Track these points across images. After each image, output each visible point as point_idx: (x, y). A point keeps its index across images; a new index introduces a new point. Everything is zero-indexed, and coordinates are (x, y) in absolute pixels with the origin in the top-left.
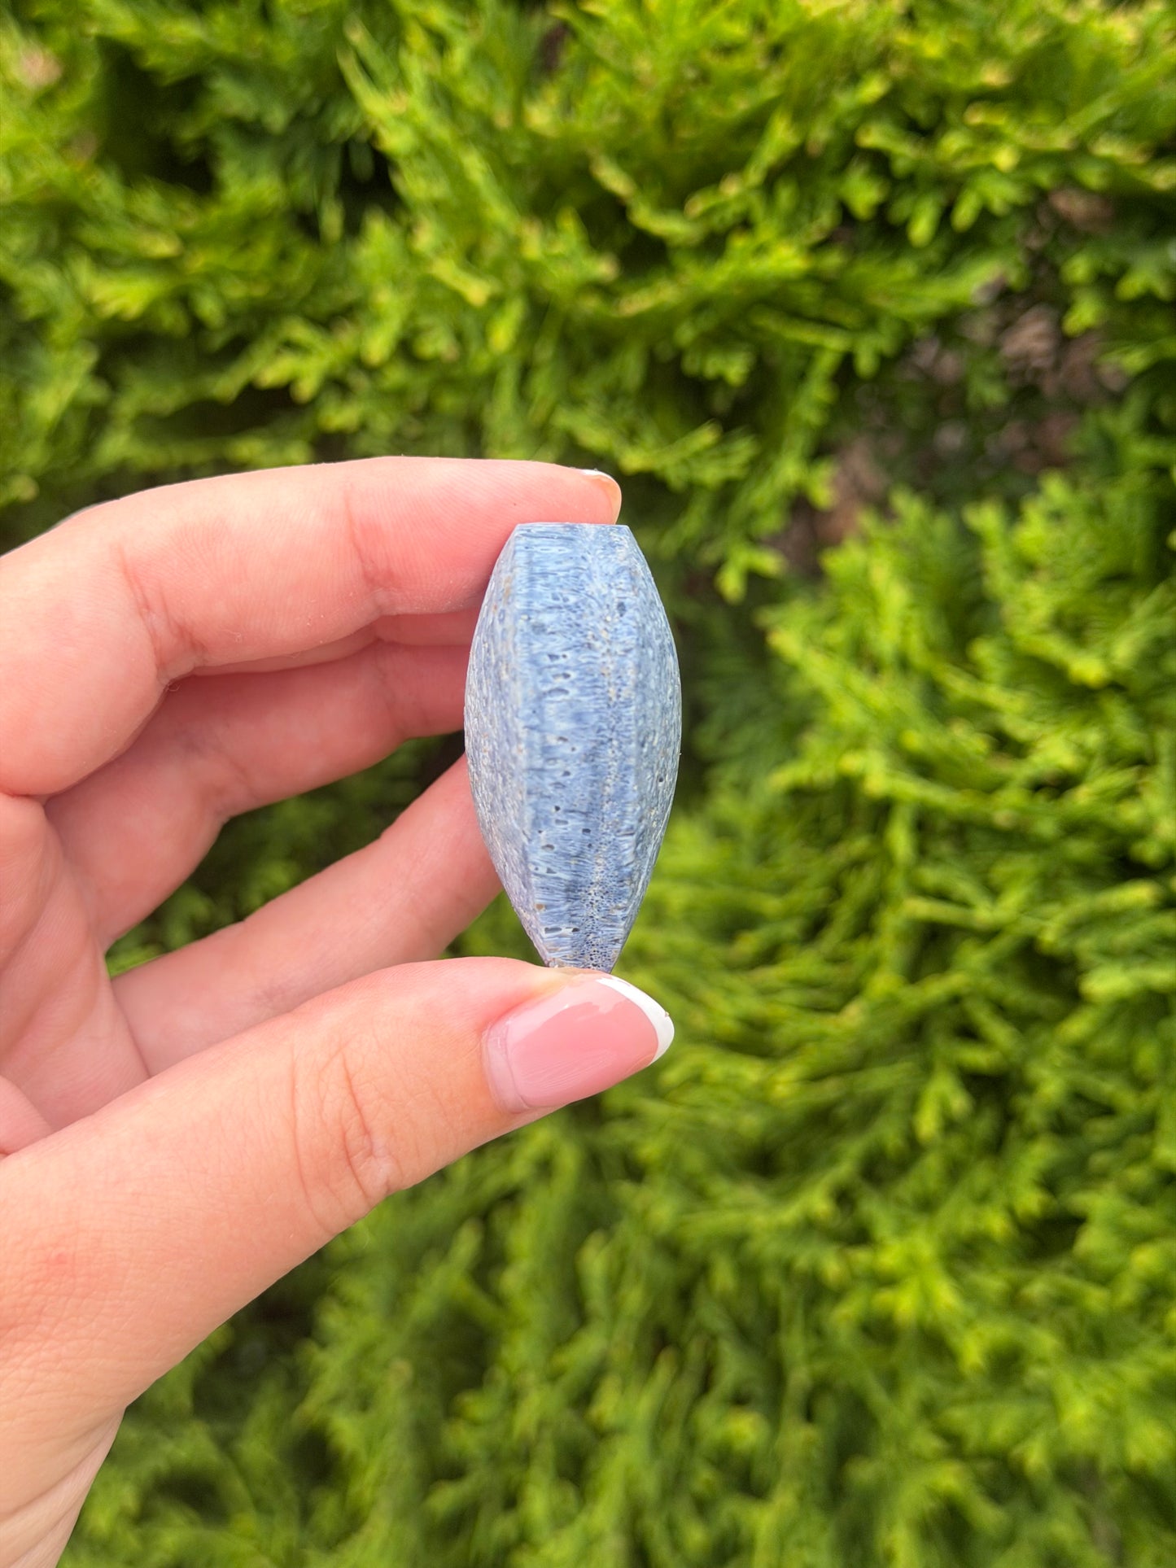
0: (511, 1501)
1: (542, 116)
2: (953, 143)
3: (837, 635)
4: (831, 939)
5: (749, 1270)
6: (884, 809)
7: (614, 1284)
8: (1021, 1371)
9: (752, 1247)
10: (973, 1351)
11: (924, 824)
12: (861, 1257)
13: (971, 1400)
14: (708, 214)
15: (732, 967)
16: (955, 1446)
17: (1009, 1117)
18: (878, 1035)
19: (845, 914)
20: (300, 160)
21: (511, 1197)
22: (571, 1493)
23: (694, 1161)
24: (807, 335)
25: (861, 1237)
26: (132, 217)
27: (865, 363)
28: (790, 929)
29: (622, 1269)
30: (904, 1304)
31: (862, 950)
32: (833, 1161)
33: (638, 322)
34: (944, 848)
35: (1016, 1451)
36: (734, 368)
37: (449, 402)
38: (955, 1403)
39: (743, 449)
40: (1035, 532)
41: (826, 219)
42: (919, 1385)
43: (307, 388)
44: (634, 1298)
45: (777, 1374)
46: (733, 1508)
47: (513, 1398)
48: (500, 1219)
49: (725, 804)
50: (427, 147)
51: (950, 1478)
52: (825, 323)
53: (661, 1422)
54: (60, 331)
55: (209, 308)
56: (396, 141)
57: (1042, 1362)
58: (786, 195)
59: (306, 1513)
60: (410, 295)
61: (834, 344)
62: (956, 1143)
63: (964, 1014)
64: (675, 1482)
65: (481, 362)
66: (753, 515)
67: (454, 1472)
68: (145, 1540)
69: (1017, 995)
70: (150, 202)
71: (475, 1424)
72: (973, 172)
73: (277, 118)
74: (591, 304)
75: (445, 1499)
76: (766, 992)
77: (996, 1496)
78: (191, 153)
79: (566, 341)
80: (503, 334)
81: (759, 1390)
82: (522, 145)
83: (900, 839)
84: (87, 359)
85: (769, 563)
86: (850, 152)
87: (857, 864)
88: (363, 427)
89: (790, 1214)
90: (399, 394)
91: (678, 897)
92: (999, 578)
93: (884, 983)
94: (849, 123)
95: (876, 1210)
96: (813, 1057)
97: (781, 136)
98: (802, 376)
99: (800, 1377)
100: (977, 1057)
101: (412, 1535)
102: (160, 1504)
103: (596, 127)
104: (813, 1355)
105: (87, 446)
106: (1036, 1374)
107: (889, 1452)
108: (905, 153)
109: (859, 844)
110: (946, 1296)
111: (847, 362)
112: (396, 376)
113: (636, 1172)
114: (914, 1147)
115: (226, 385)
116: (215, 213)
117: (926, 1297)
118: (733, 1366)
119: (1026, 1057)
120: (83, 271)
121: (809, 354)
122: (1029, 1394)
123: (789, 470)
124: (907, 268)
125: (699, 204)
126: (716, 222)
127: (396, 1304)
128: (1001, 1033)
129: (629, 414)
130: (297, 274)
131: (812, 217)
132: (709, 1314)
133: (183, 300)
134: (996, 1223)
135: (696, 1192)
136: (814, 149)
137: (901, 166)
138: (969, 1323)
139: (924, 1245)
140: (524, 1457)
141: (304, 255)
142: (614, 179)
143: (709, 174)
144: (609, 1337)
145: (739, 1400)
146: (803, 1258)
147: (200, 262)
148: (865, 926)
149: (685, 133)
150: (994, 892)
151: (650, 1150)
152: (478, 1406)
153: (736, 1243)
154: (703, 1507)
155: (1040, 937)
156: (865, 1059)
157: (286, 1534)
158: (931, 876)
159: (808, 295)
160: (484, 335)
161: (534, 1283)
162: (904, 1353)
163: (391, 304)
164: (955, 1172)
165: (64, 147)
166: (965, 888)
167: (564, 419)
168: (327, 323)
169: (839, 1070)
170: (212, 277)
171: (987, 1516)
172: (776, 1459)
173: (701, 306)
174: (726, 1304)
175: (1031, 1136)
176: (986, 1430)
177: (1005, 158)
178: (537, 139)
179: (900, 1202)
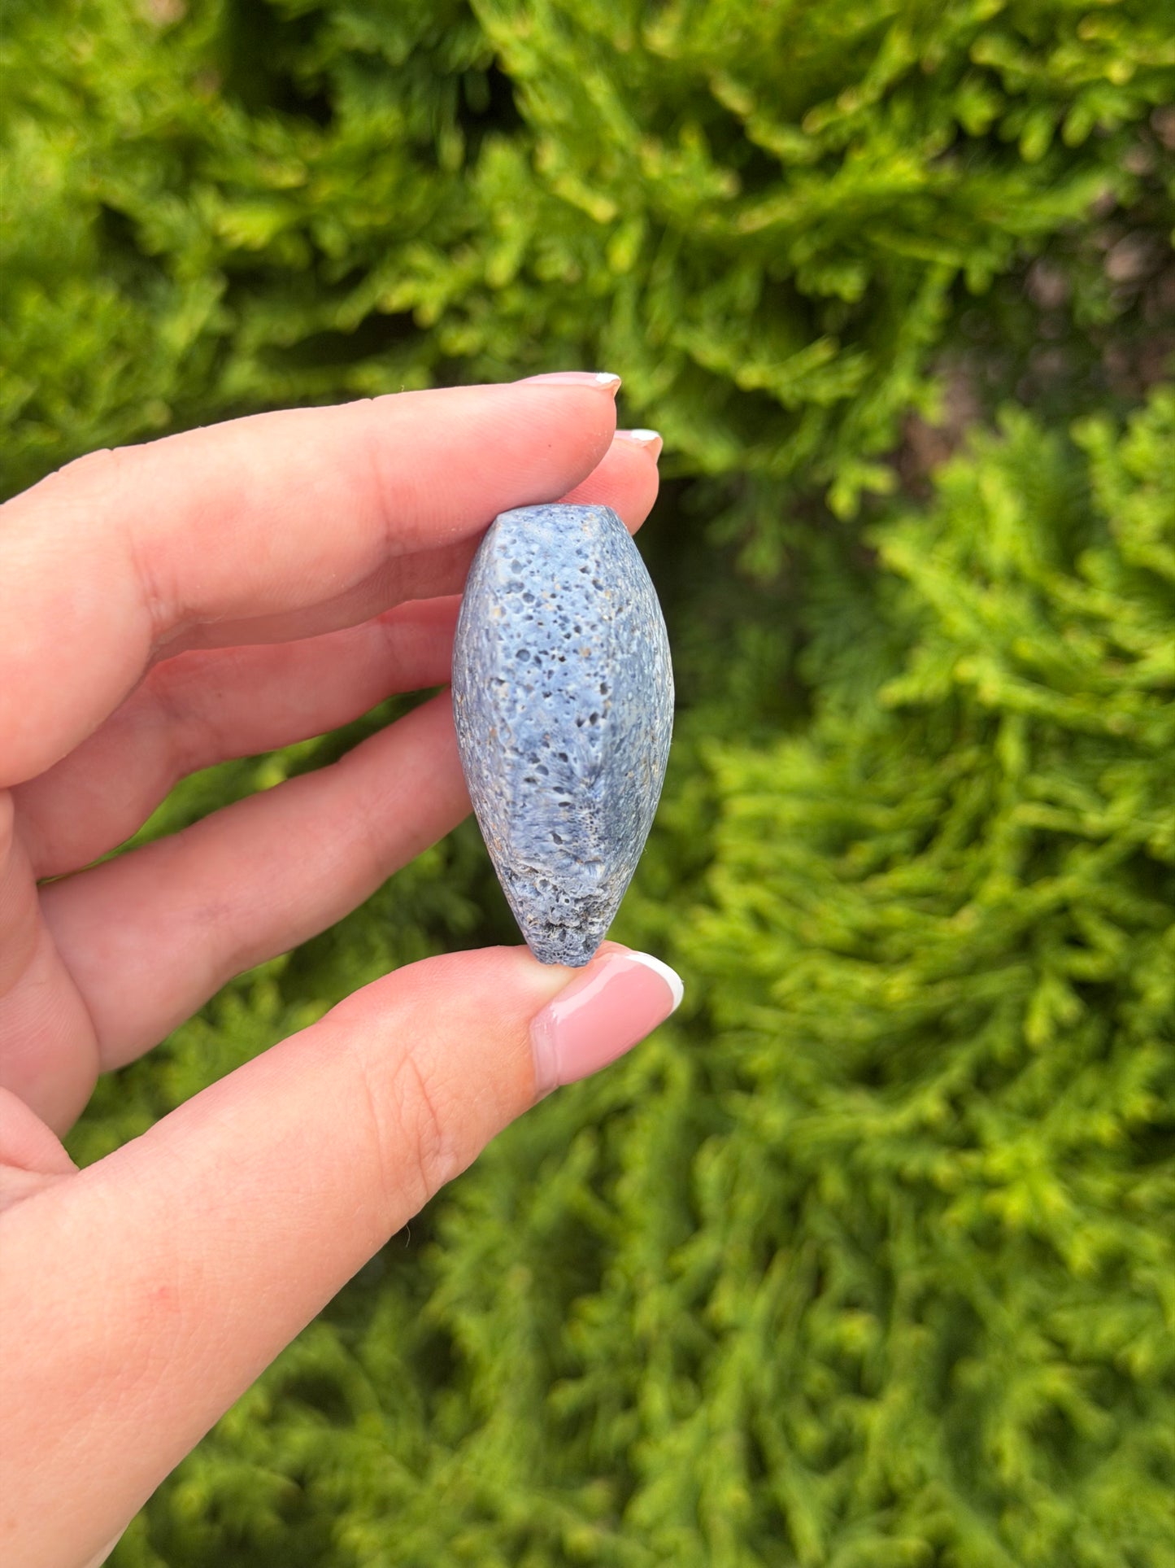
0: (630, 1402)
1: (662, 38)
2: (1065, 59)
3: (949, 550)
4: (943, 849)
5: (859, 1179)
6: (992, 722)
7: (729, 1189)
8: (1128, 1275)
9: (863, 1154)
10: (1081, 1253)
11: (1036, 733)
12: (972, 1160)
13: (1077, 1305)
14: (826, 131)
15: (843, 880)
16: (1061, 1350)
17: (1116, 1026)
18: (992, 941)
19: (955, 825)
20: (418, 91)
21: (623, 1111)
22: (690, 1389)
23: (804, 1070)
24: (918, 251)
25: (970, 1142)
26: (254, 149)
27: (977, 280)
28: (900, 841)
29: (735, 1178)
30: (1014, 1206)
31: (974, 859)
32: (942, 1068)
33: (753, 241)
34: (1054, 758)
35: (1123, 1353)
36: (849, 284)
37: (568, 326)
38: (1060, 1307)
39: (855, 368)
40: (1143, 447)
41: (939, 136)
42: (1026, 1290)
43: (430, 312)
44: (748, 1203)
45: (886, 1280)
46: (845, 1409)
47: (631, 1301)
48: (614, 1130)
49: (831, 725)
50: (551, 71)
51: (1057, 1382)
52: (938, 238)
53: (775, 1326)
54: (186, 265)
55: (331, 238)
56: (520, 64)
57: (1148, 1264)
58: (901, 113)
59: (429, 1416)
60: (533, 215)
61: (946, 260)
62: (1065, 1048)
63: (1073, 924)
64: (789, 1383)
65: (600, 281)
66: (864, 434)
67: (575, 1371)
68: (274, 1440)
69: (1125, 903)
70: (272, 135)
71: (595, 1326)
72: (1084, 88)
73: (398, 49)
74: (711, 223)
75: (567, 1397)
76: (876, 902)
77: (1101, 1401)
78: (311, 88)
79: (683, 264)
80: (624, 252)
81: (871, 1296)
82: (641, 67)
83: (1011, 749)
84: (214, 290)
85: (880, 480)
86: (963, 68)
87: (967, 776)
88: (483, 351)
89: (902, 1118)
90: (516, 320)
91: (791, 811)
92: (1108, 492)
93: (997, 888)
94: (962, 41)
95: (986, 1117)
96: (926, 962)
97: (897, 53)
98: (912, 296)
99: (910, 1280)
100: (1086, 965)
101: (534, 1433)
102: (289, 1408)
103: (715, 48)
104: (923, 1262)
105: (212, 377)
106: (1143, 1275)
107: (996, 1355)
108: (1018, 69)
109: (969, 756)
110: (1054, 1198)
111: (959, 279)
112: (514, 301)
113: (748, 1085)
114: (1025, 1053)
115: (348, 314)
116: (337, 146)
117: (1036, 1202)
118: (844, 1273)
119: (1135, 963)
120: (209, 204)
121: (920, 271)
122: (1137, 1297)
123: (901, 386)
124: (1017, 185)
125: (818, 121)
126: (830, 140)
127: (516, 1213)
128: (1109, 940)
129: (744, 335)
130: (418, 201)
131: (925, 133)
132: (819, 1223)
133: (305, 232)
134: (1104, 1127)
135: (805, 1101)
136: (928, 68)
137: (1012, 83)
138: (1077, 1226)
139: (1033, 1149)
140: (641, 1357)
141: (423, 186)
142: (733, 97)
143: (826, 91)
144: (724, 1241)
145: (850, 1304)
146: (915, 1162)
147: (327, 190)
148: (976, 834)
149: (803, 51)
150: (1105, 799)
151: (762, 1060)
152: (595, 1310)
153: (846, 1150)
154: (816, 1407)
155: (1151, 841)
156: (977, 964)
157: (409, 1435)
158: (1041, 785)
159: (920, 211)
160: (604, 256)
161: (649, 1191)
162: (1011, 1258)
163: (514, 227)
164: (1063, 1080)
165: (189, 82)
166: (1075, 794)
167: (681, 339)
168: (448, 249)
169: (951, 975)
170: (334, 207)
171: (1093, 1421)
172: (886, 1361)
173: (817, 223)
174: (837, 1212)
175: (1137, 1043)
176: (1092, 1335)
177: (1117, 72)
178: (655, 60)
179: (1008, 1108)
